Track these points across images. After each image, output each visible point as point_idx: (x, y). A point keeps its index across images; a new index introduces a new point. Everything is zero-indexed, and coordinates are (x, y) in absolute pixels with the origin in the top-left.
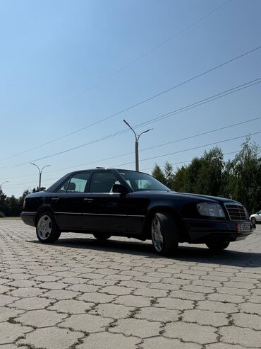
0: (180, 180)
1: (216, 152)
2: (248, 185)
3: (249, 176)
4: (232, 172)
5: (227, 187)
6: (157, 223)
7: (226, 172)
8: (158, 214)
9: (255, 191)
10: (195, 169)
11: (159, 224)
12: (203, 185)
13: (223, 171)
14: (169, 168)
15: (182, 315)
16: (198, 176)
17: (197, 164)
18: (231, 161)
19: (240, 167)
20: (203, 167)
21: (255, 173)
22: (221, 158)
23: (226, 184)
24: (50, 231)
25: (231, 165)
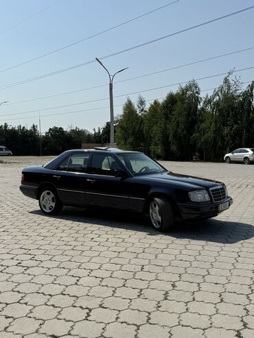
0: (153, 116)
1: (193, 86)
2: (224, 124)
3: (226, 114)
4: (209, 109)
5: (203, 125)
6: (155, 206)
7: (202, 109)
8: (156, 199)
9: (231, 130)
10: (170, 105)
11: (157, 208)
12: (178, 123)
13: (199, 107)
14: (142, 103)
15: (194, 296)
16: (173, 113)
17: (172, 99)
18: (209, 97)
19: (217, 104)
20: (179, 104)
21: (232, 110)
22: (197, 92)
23: (202, 122)
24: (53, 205)
25: (208, 102)
